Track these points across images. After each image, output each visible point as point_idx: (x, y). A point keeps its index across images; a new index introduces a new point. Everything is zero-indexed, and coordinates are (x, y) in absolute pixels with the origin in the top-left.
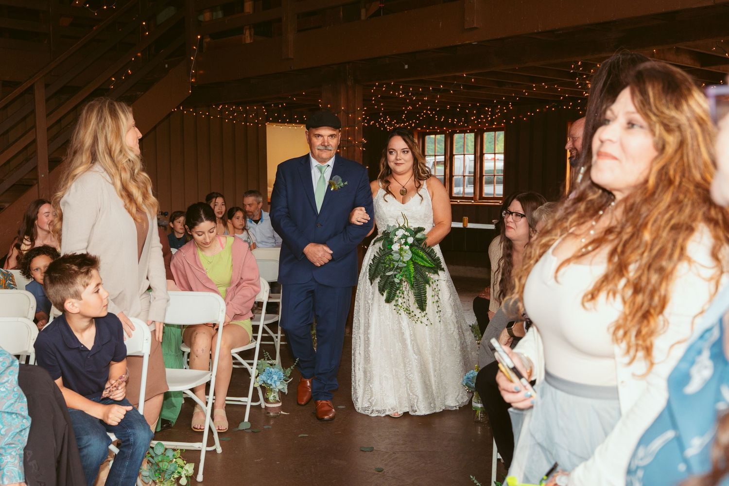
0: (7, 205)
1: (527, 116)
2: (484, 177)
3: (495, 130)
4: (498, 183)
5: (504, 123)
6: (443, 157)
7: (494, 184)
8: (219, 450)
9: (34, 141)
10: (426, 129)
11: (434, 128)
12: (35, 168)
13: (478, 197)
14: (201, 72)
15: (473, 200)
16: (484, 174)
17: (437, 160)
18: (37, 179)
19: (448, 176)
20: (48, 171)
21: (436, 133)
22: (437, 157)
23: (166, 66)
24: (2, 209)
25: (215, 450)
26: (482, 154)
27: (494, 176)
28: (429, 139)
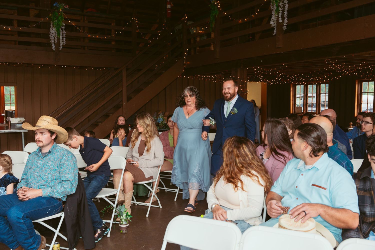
0: (111, 115)
1: (338, 77)
2: (321, 104)
3: (325, 83)
4: (326, 106)
5: (328, 80)
6: (303, 95)
7: (325, 106)
8: (161, 207)
9: (122, 91)
10: (296, 82)
11: (299, 82)
12: (122, 101)
13: (318, 113)
14: (188, 63)
15: (315, 114)
16: (321, 102)
17: (301, 96)
18: (122, 105)
19: (305, 103)
20: (126, 102)
21: (300, 85)
22: (301, 95)
23: (176, 60)
24: (109, 116)
25: (159, 207)
26: (320, 94)
27: (325, 103)
28: (298, 87)
